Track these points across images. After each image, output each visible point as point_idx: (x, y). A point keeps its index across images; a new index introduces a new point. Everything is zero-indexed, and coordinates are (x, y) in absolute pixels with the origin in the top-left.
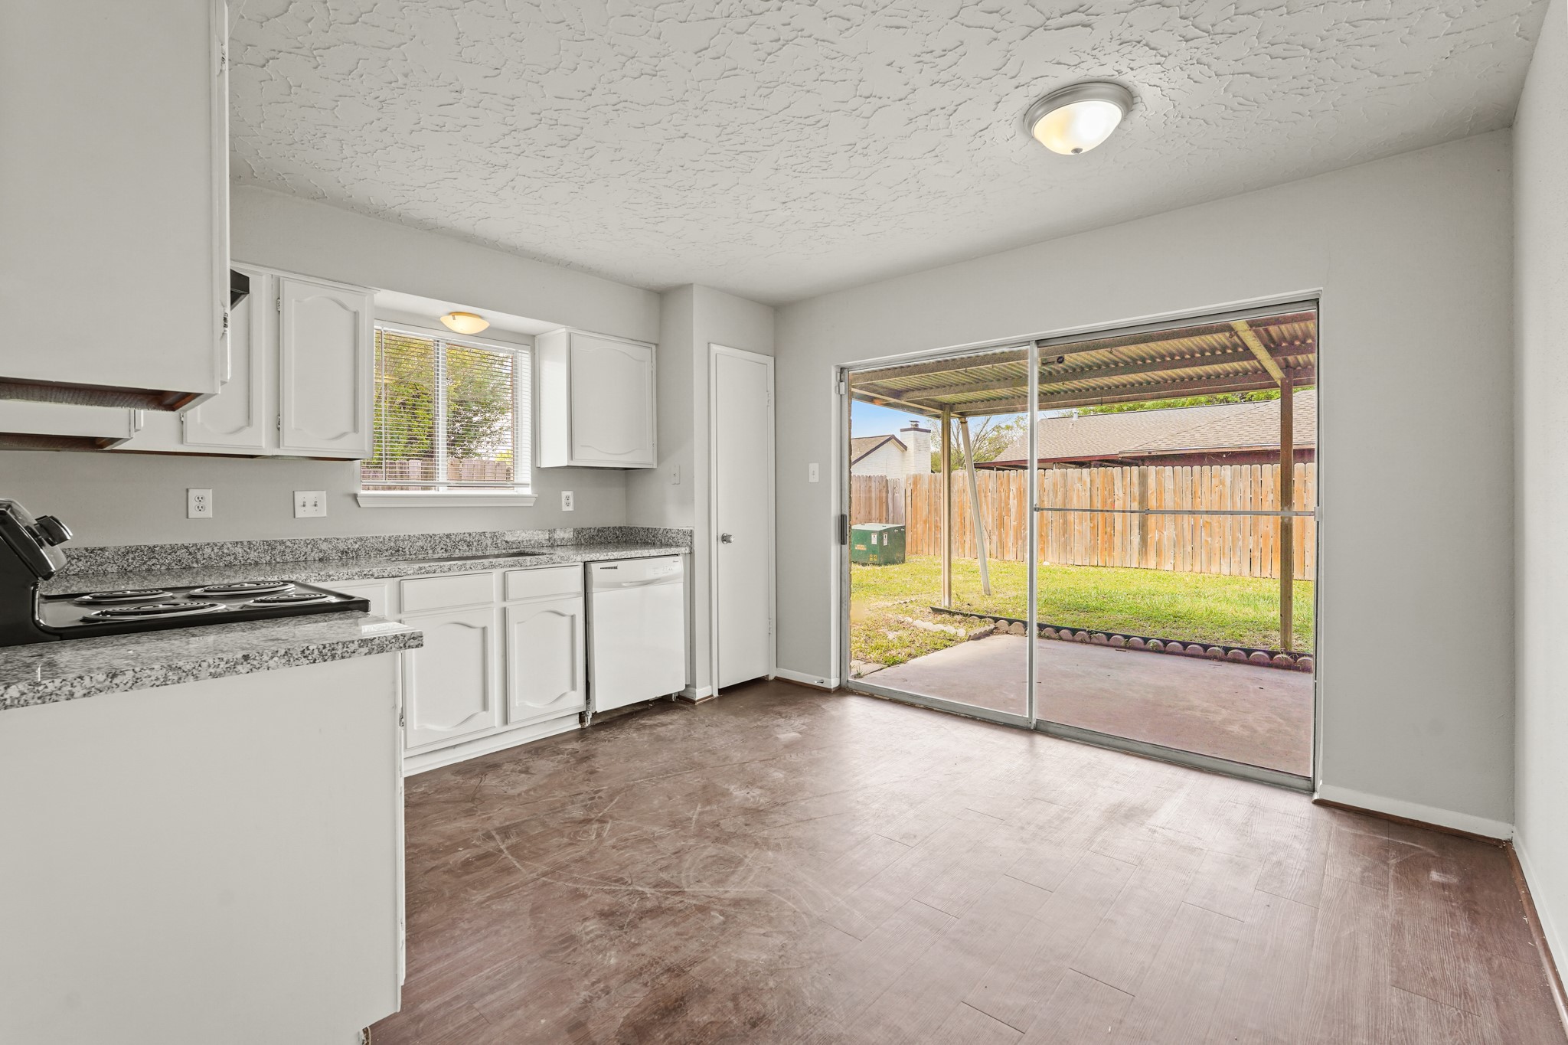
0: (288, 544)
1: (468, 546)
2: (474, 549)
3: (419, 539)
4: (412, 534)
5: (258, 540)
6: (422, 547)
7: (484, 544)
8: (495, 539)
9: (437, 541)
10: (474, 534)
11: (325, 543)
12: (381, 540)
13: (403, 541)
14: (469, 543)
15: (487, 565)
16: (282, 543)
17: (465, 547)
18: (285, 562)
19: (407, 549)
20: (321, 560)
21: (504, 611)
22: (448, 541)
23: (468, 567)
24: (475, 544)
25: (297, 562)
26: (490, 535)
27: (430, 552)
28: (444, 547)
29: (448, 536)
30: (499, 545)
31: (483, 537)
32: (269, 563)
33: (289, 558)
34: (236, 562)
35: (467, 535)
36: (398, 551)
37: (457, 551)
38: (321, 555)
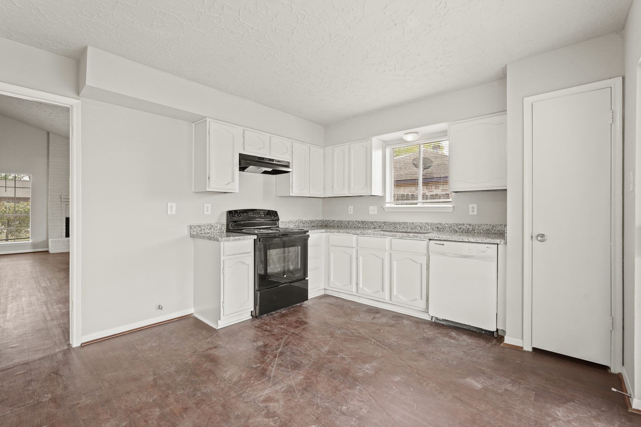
0: (367, 222)
1: (420, 228)
2: (423, 230)
3: (402, 224)
4: (400, 222)
5: (360, 220)
6: (403, 227)
7: (427, 228)
8: (432, 226)
9: (409, 225)
10: (423, 223)
11: (375, 223)
12: (390, 223)
13: (397, 224)
14: (421, 227)
15: (382, 234)
16: (365, 222)
17: (419, 229)
18: (366, 228)
19: (398, 227)
20: (374, 228)
21: (391, 254)
22: (413, 225)
23: (376, 234)
24: (424, 227)
25: (368, 228)
26: (430, 224)
27: (406, 229)
28: (411, 227)
29: (413, 223)
30: (434, 229)
31: (427, 225)
32: (362, 228)
33: (367, 226)
34: (356, 227)
35: (420, 224)
36: (395, 227)
37: (416, 229)
38: (374, 226)
